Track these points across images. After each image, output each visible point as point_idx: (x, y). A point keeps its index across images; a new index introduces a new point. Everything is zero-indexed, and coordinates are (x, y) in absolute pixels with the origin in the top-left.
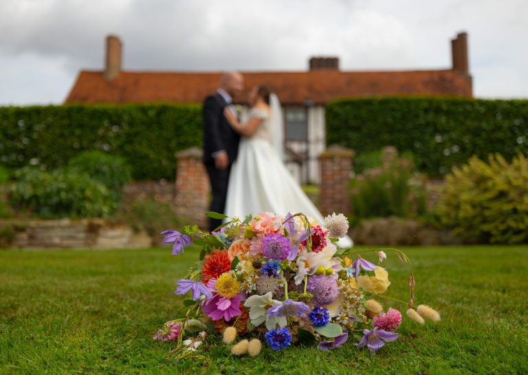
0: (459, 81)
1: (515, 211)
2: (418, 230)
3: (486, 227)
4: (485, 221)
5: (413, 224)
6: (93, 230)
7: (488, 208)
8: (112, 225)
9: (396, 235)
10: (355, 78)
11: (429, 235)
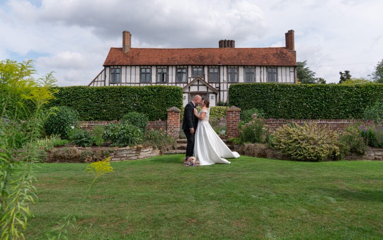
0: (289, 54)
1: (300, 147)
2: (266, 149)
3: (289, 152)
4: (289, 150)
5: (263, 146)
6: (138, 150)
7: (291, 146)
8: (145, 147)
9: (257, 151)
10: (241, 51)
11: (269, 152)
